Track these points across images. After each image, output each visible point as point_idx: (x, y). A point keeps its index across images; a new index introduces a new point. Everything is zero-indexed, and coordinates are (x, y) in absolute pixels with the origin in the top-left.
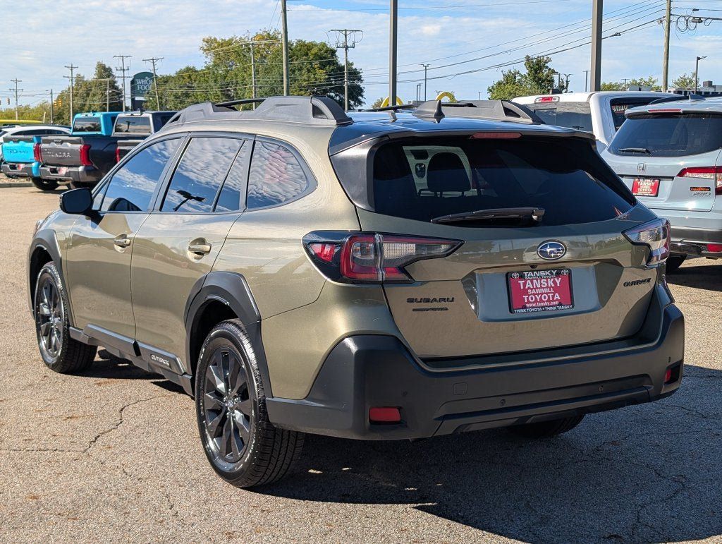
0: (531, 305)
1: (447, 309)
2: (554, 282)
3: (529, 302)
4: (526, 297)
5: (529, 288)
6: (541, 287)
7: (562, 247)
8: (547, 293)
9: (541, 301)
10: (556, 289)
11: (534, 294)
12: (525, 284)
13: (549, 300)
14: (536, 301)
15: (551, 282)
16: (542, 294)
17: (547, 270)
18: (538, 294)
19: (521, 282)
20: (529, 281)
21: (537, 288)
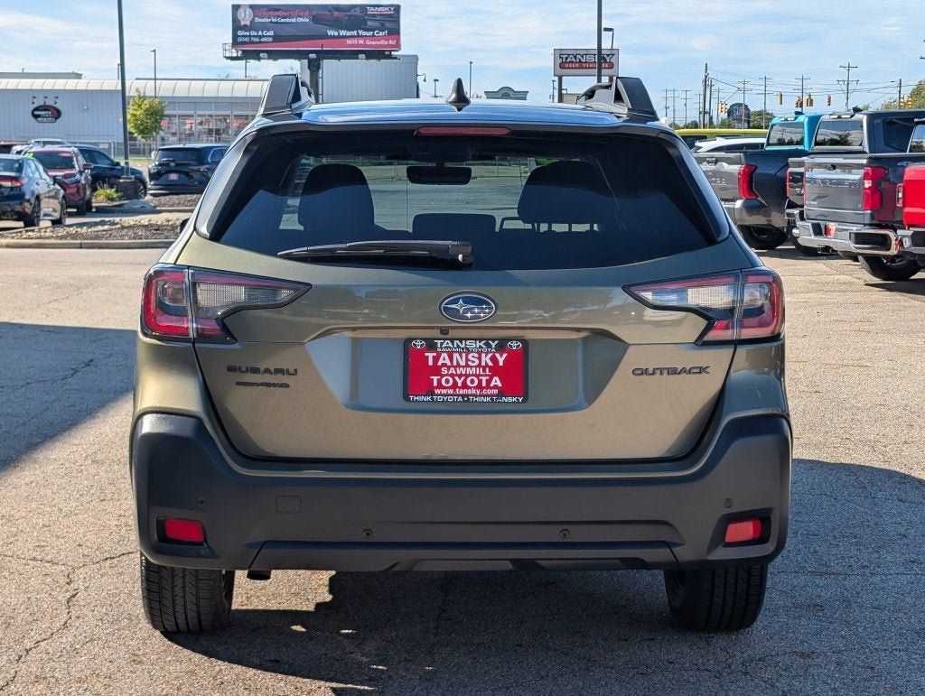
0: (444, 391)
1: (287, 386)
2: (494, 359)
3: (440, 386)
4: (435, 379)
5: (444, 365)
6: (467, 366)
7: (488, 304)
8: (477, 376)
9: (465, 386)
10: (495, 370)
11: (452, 375)
12: (436, 359)
13: (479, 386)
14: (455, 386)
15: (486, 359)
16: (467, 376)
17: (481, 340)
18: (460, 376)
19: (430, 355)
20: (445, 355)
21: (458, 365)
